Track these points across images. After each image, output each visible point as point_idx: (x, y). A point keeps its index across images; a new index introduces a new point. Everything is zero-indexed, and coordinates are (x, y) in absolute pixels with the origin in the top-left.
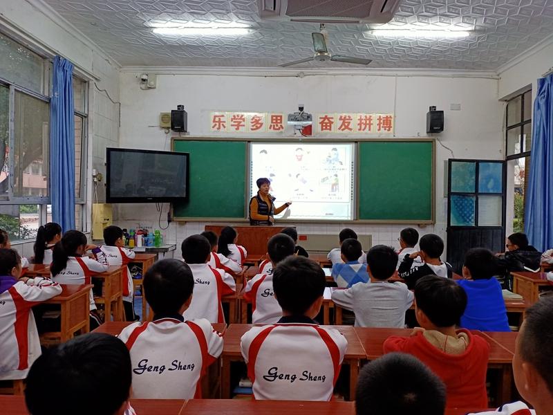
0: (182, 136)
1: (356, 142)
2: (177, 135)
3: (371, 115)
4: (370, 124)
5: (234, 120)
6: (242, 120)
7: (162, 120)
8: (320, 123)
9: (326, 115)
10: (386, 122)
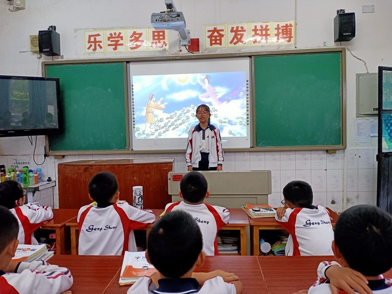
0: (55, 60)
1: (250, 57)
2: (48, 60)
3: (267, 24)
4: (267, 35)
5: (111, 39)
6: (120, 39)
7: (32, 44)
8: (208, 37)
9: (215, 27)
10: (286, 31)
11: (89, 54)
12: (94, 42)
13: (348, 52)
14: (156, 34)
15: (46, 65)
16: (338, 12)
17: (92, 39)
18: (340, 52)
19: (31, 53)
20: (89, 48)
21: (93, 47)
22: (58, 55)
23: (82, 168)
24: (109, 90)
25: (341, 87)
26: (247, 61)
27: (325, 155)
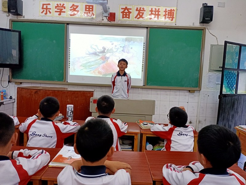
0: (19, 18)
1: (147, 28)
2: (15, 18)
3: (159, 8)
4: (158, 15)
5: (57, 8)
6: (63, 8)
7: (3, 5)
8: (122, 12)
9: (126, 6)
10: (170, 14)
11: (42, 16)
12: (46, 9)
13: (207, 31)
14: (88, 7)
15: (12, 21)
16: (203, 4)
17: (45, 7)
18: (202, 30)
19: (2, 12)
20: (42, 13)
21: (45, 12)
22: (20, 15)
23: (34, 91)
24: (54, 41)
25: (201, 52)
26: (145, 31)
27: (187, 93)
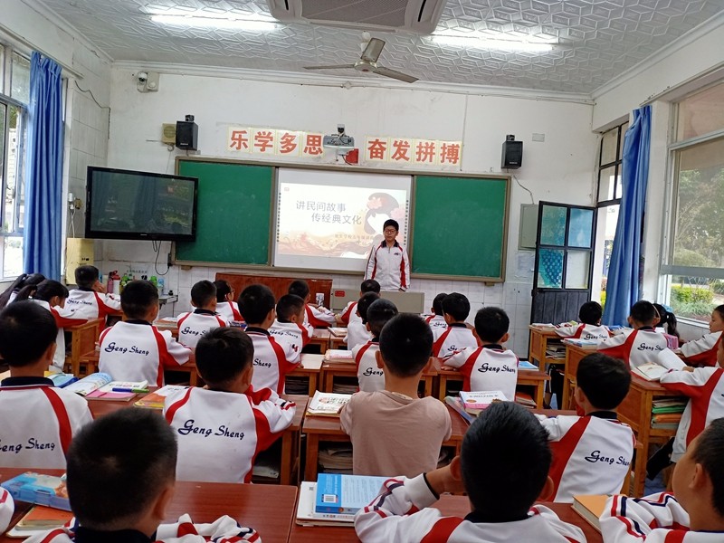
0: (190, 155)
1: (413, 176)
2: (183, 154)
3: (433, 142)
4: (432, 153)
5: (258, 139)
6: (269, 140)
7: (164, 133)
8: (369, 148)
9: (377, 138)
10: (452, 152)
11: (232, 152)
12: (239, 140)
13: (514, 181)
14: (311, 138)
15: (180, 161)
16: (507, 136)
17: (237, 136)
18: (506, 181)
19: (161, 143)
20: (231, 146)
21: (237, 145)
22: (194, 150)
24: (253, 196)
25: (504, 216)
26: (408, 180)
27: (482, 288)
